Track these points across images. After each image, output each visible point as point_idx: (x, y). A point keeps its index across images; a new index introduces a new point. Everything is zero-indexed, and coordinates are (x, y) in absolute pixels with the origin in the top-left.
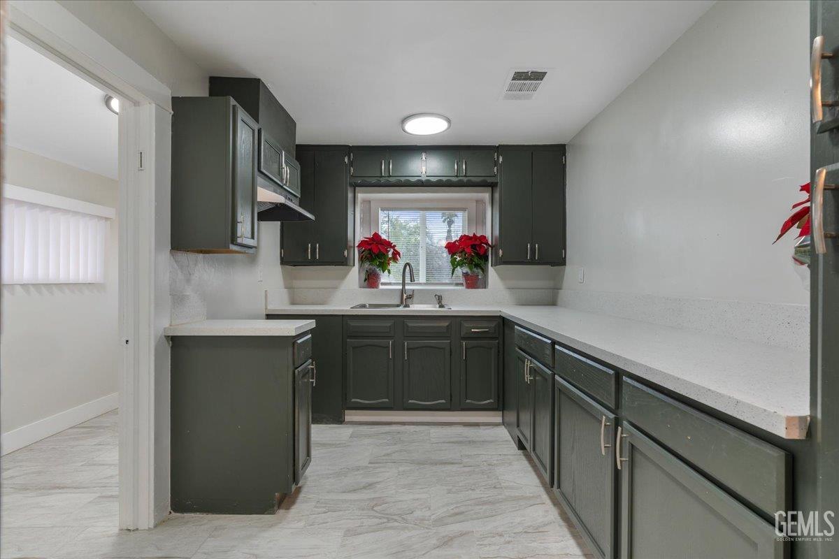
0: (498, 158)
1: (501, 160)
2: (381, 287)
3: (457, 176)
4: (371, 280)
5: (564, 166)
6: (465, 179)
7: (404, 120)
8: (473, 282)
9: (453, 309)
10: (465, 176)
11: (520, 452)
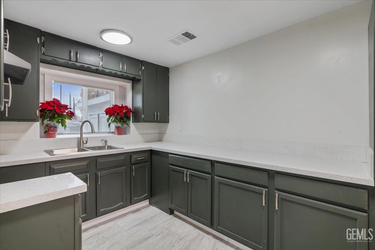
0: (142, 67)
1: (143, 68)
2: (58, 137)
3: (121, 72)
4: (49, 132)
5: (169, 77)
6: (125, 74)
7: (103, 31)
8: (120, 131)
9: (125, 149)
10: (125, 73)
11: (171, 216)
